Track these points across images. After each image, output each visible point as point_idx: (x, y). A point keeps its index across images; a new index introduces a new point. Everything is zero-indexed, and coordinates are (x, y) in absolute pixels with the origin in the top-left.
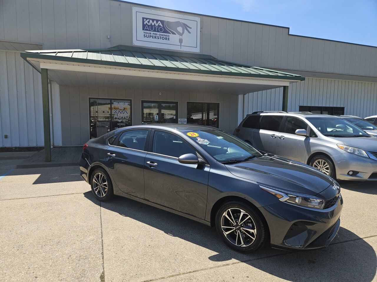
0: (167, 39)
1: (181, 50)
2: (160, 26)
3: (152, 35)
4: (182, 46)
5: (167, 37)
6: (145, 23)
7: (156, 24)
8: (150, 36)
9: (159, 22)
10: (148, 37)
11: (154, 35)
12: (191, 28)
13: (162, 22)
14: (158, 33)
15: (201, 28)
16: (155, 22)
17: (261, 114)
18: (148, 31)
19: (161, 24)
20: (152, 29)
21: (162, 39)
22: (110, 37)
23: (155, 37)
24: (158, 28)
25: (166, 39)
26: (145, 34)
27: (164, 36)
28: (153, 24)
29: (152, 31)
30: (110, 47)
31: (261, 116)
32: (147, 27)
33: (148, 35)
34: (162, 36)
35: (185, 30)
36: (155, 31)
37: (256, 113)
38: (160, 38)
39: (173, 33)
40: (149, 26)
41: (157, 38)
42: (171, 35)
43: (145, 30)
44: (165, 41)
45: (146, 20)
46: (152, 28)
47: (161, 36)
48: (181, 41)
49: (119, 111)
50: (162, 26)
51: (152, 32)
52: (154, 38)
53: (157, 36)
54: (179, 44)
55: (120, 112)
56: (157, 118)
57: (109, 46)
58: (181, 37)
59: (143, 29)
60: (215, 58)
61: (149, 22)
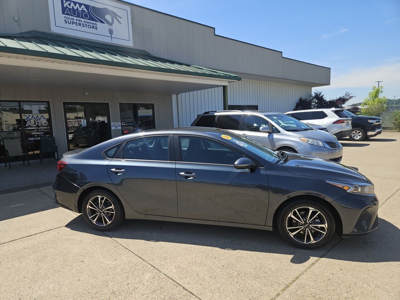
0: (95, 28)
1: (112, 42)
2: (84, 11)
3: (75, 21)
4: (112, 38)
5: (95, 26)
6: (65, 6)
7: (79, 8)
8: (73, 22)
9: (83, 6)
10: (70, 23)
11: (77, 21)
12: (121, 18)
13: (87, 6)
14: (83, 20)
15: (132, 19)
16: (77, 5)
17: (216, 114)
18: (70, 15)
19: (85, 9)
20: (74, 14)
21: (89, 27)
22: (19, 19)
23: (80, 24)
24: (82, 14)
25: (93, 28)
26: (66, 19)
27: (90, 24)
28: (75, 8)
29: (74, 16)
30: (19, 32)
31: (216, 116)
32: (67, 11)
33: (69, 20)
34: (88, 24)
35: (115, 19)
36: (78, 16)
37: (208, 113)
38: (85, 25)
39: (102, 22)
40: (70, 9)
41: (82, 25)
42: (99, 24)
43: (66, 14)
44: (92, 30)
45: (66, 2)
46: (74, 12)
47: (86, 23)
48: (111, 32)
49: (33, 116)
50: (87, 11)
51: (75, 18)
52: (78, 25)
53: (82, 23)
54: (110, 35)
55: (34, 118)
56: (85, 122)
57: (17, 30)
58: (111, 27)
59: (63, 13)
60: (150, 55)
61: (70, 4)
